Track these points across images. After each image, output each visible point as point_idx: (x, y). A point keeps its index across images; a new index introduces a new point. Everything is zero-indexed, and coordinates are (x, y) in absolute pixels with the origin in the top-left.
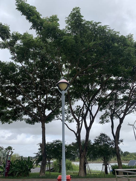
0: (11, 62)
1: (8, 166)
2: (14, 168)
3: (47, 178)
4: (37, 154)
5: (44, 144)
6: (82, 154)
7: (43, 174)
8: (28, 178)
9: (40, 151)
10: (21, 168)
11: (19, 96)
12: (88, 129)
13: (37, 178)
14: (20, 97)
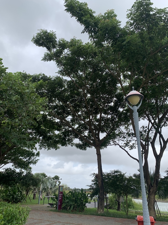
0: (57, 76)
1: (60, 198)
2: (68, 200)
3: (108, 216)
4: (91, 186)
5: (100, 175)
6: (151, 190)
7: (102, 210)
8: (85, 214)
9: (94, 182)
10: (76, 202)
11: (67, 117)
12: (158, 158)
13: (95, 215)
14: (69, 118)
